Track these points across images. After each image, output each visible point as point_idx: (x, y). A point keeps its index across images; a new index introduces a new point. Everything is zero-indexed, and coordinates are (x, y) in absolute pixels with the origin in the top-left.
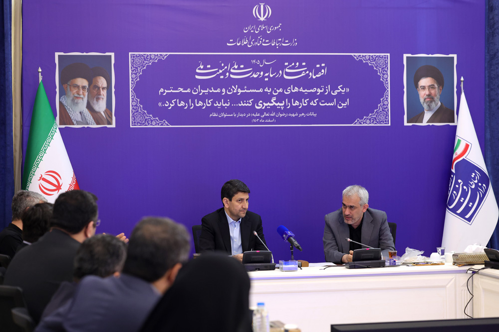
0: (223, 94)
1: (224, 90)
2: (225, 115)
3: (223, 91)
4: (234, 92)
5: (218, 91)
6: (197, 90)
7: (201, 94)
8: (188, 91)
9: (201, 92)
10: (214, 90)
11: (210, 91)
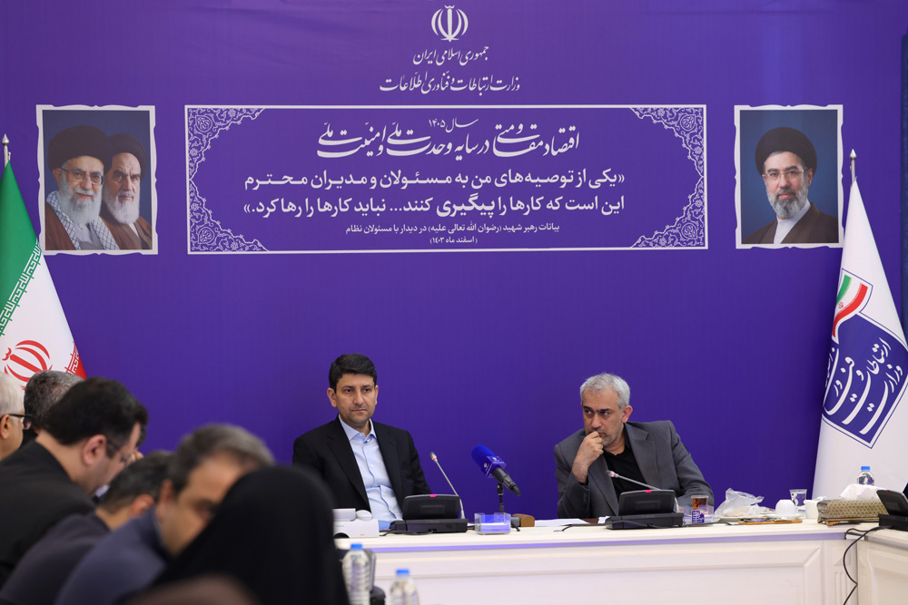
0: (373, 187)
1: (374, 180)
2: (377, 230)
3: (372, 182)
4: (395, 183)
5: (363, 181)
6: (320, 179)
7: (329, 188)
8: (303, 181)
9: (328, 184)
10: (355, 180)
11: (347, 182)
